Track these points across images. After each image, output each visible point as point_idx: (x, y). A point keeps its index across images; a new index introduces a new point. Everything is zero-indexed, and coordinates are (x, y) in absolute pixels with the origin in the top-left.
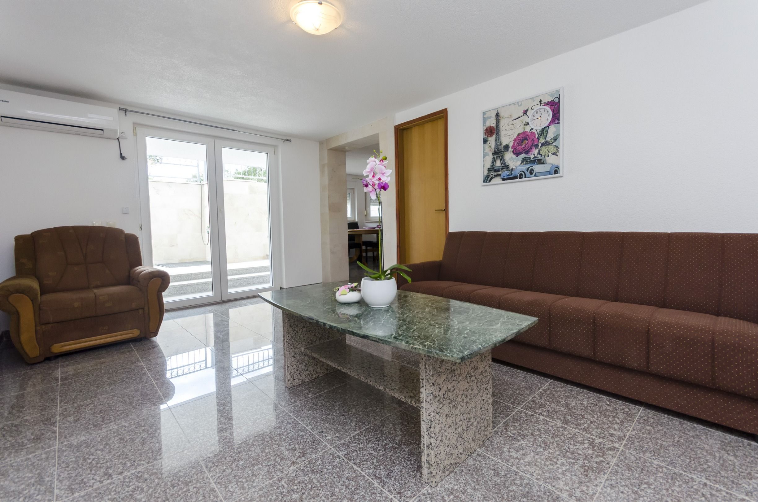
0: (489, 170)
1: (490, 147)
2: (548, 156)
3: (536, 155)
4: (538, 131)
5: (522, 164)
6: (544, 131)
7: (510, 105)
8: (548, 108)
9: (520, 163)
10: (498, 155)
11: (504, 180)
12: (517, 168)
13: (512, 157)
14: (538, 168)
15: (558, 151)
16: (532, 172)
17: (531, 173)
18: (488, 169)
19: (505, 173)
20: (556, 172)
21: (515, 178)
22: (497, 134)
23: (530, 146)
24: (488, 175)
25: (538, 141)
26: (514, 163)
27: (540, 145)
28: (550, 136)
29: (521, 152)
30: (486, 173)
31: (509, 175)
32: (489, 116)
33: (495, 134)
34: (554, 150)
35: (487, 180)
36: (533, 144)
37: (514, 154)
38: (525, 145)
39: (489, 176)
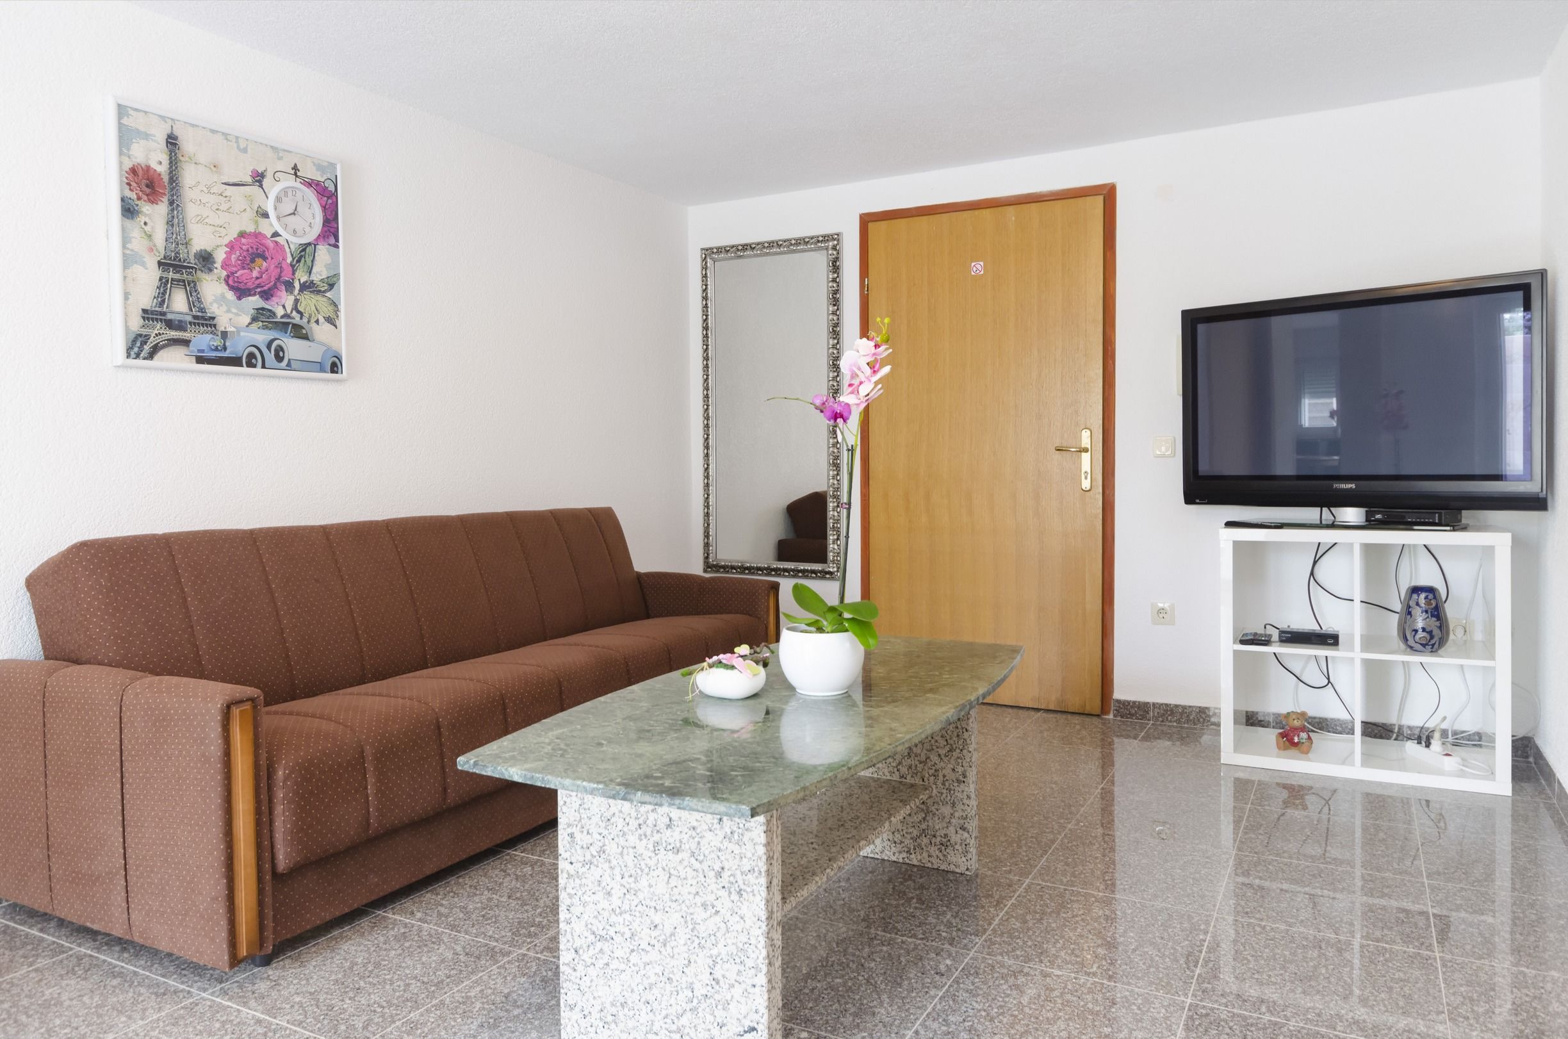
0: (147, 314)
1: (150, 236)
2: (317, 322)
3: (289, 311)
4: (292, 247)
5: (255, 326)
6: (305, 252)
7: (213, 131)
8: (310, 195)
9: (248, 320)
10: (177, 276)
11: (200, 360)
12: (238, 332)
13: (223, 296)
14: (294, 348)
15: (337, 317)
16: (281, 354)
17: (279, 359)
18: (145, 311)
19: (203, 340)
20: (335, 368)
21: (235, 361)
22: (171, 203)
23: (273, 279)
24: (144, 331)
25: (294, 274)
26: (230, 315)
27: (297, 285)
28: (320, 272)
29: (249, 290)
30: (136, 323)
31: (216, 349)
32: (142, 129)
33: (165, 199)
34: (327, 310)
35: (141, 349)
36: (280, 277)
37: (231, 288)
38: (261, 273)
39: (147, 337)
